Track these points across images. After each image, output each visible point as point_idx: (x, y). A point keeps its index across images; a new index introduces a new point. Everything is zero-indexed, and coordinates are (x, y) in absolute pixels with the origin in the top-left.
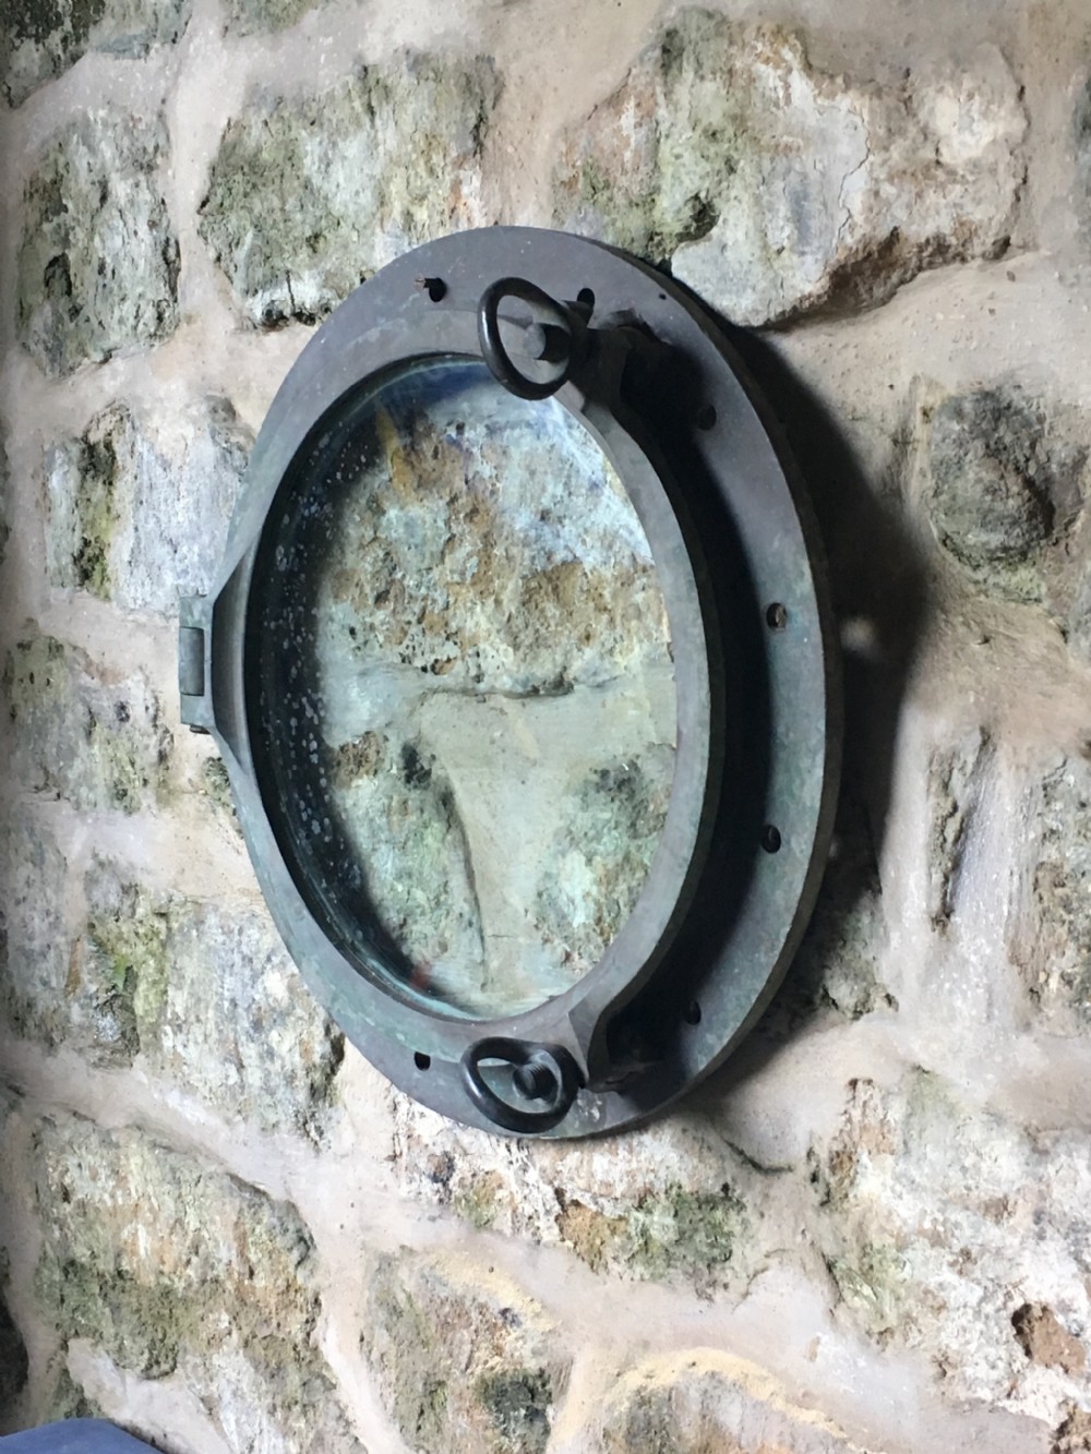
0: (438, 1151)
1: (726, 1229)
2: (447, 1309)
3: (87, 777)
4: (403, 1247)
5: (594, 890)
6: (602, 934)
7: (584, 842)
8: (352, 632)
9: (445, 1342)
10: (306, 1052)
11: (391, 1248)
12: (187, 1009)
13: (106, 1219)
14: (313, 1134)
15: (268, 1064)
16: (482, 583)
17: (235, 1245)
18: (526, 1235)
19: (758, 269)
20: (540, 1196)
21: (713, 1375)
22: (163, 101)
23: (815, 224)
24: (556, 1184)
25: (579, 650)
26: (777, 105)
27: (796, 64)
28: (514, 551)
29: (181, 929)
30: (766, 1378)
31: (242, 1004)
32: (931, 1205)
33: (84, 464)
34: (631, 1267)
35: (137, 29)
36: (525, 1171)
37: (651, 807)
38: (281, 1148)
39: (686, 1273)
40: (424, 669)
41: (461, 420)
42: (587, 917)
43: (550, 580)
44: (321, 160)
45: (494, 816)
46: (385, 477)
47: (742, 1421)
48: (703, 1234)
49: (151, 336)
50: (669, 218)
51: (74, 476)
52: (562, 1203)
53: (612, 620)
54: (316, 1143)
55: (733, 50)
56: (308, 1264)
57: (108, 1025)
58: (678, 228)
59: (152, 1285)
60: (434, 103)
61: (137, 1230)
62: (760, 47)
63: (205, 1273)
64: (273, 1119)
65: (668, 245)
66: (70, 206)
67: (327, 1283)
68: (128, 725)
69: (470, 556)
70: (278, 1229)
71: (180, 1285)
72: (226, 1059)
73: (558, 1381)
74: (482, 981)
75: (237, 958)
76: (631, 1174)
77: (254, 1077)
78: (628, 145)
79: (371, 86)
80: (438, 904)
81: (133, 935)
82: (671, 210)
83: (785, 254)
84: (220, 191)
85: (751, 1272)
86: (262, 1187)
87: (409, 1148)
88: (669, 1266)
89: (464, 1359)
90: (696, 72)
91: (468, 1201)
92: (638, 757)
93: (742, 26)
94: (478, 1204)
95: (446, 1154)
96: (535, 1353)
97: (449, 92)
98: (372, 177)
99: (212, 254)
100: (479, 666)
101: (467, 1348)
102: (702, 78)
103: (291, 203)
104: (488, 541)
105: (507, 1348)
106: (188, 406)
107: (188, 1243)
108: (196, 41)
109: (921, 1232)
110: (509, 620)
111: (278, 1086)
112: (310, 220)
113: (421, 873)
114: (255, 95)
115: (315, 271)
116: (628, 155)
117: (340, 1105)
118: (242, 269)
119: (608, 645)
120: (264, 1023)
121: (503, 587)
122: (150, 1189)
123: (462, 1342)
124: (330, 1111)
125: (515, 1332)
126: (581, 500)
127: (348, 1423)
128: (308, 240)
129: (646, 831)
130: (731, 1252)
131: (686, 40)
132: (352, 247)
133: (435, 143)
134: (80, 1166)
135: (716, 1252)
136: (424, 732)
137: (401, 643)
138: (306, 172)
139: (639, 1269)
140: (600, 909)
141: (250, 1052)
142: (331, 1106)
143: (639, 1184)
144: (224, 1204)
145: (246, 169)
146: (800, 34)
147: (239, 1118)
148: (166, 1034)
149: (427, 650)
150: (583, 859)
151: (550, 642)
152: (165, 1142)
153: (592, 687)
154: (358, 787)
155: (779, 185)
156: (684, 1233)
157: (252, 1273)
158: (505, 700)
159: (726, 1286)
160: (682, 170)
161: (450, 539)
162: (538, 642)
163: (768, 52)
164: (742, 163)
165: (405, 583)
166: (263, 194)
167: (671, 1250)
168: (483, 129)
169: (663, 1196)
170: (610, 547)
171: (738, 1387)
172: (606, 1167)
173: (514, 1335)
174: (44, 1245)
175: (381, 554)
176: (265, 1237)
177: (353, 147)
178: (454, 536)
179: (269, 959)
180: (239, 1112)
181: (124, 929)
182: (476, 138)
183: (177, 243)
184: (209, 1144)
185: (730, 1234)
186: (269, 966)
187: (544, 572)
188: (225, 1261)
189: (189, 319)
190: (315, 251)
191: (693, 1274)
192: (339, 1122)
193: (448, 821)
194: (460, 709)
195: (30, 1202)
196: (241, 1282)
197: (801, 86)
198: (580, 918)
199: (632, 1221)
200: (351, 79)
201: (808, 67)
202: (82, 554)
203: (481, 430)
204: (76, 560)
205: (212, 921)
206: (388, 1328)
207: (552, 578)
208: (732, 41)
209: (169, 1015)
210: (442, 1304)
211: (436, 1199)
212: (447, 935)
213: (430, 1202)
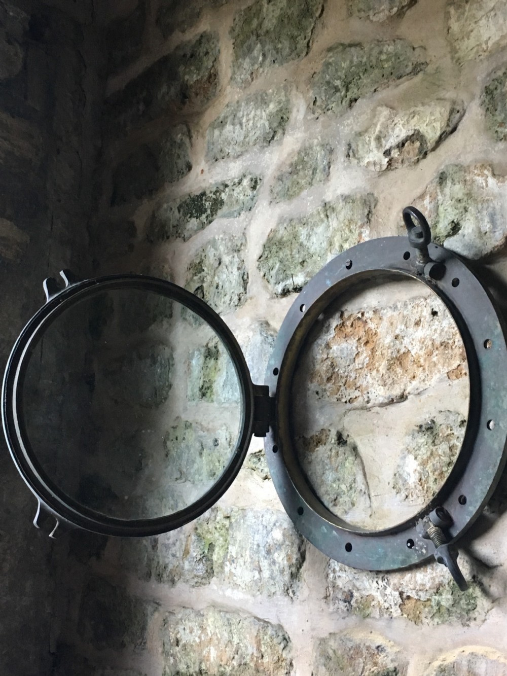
0: (346, 590)
1: (474, 596)
2: (352, 652)
3: (199, 472)
4: (330, 634)
5: (419, 468)
6: (421, 485)
7: (414, 451)
8: (317, 393)
9: (351, 666)
10: (289, 559)
11: (325, 635)
12: (237, 553)
13: (196, 648)
14: (291, 594)
15: (273, 567)
16: (371, 366)
17: (255, 645)
18: (386, 616)
19: (477, 240)
20: (392, 598)
21: (472, 653)
22: (245, 229)
23: (498, 222)
24: (400, 589)
25: (410, 383)
26: (483, 188)
27: (489, 175)
28: (384, 352)
29: (236, 521)
30: (495, 652)
31: (262, 545)
33: (206, 354)
34: (433, 620)
35: (237, 208)
36: (385, 589)
37: (441, 435)
38: (276, 602)
39: (457, 617)
40: (346, 402)
41: (363, 311)
42: (415, 479)
43: (398, 360)
44: (307, 235)
45: (375, 451)
46: (332, 336)
47: (486, 670)
48: (464, 600)
49: (236, 306)
50: (442, 231)
51: (202, 359)
52: (402, 599)
53: (424, 369)
54: (292, 598)
55: (466, 174)
56: (288, 649)
57: (201, 568)
58: (446, 234)
59: (216, 673)
60: (352, 210)
61: (210, 650)
62: (476, 172)
63: (241, 661)
64: (273, 590)
65: (442, 240)
66: (205, 269)
67: (296, 655)
68: (218, 447)
69: (366, 357)
70: (275, 636)
71: (228, 669)
72: (254, 569)
73: (402, 673)
74: (370, 514)
75: (261, 527)
76: (433, 579)
77: (266, 574)
78: (427, 209)
79: (328, 208)
80: (351, 488)
81: (214, 529)
82: (443, 228)
83: (487, 234)
84: (266, 253)
85: (486, 611)
86: (267, 620)
87: (333, 591)
88: (449, 616)
89: (360, 671)
90: (452, 183)
91: (359, 608)
92: (434, 417)
93: (469, 166)
94: (364, 609)
95: (350, 591)
96: (392, 661)
97: (358, 205)
98: (328, 237)
99: (262, 274)
100: (368, 397)
101: (362, 665)
102: (455, 184)
103: (295, 251)
104: (373, 350)
105: (380, 662)
106: (250, 325)
107: (234, 650)
108: (259, 209)
110: (382, 376)
111: (277, 576)
112: (302, 256)
113: (344, 478)
114: (281, 221)
115: (303, 272)
116: (427, 213)
117: (303, 580)
118: (274, 278)
119: (422, 379)
120: (272, 551)
121: (380, 365)
122: (217, 631)
123: (359, 663)
124: (298, 583)
125: (383, 655)
126: (411, 329)
128: (301, 263)
129: (439, 443)
130: (476, 606)
131: (448, 174)
132: (318, 263)
133: (352, 222)
134: (184, 629)
135: (470, 607)
136: (345, 426)
137: (337, 394)
138: (301, 241)
139: (436, 620)
140: (421, 475)
141: (265, 564)
142: (299, 581)
143: (437, 582)
144: (251, 629)
145: (277, 244)
146: (490, 165)
147: (258, 593)
148: (227, 566)
149: (347, 395)
150: (413, 457)
151: (398, 382)
152: (225, 610)
153: (416, 395)
154: (317, 451)
155: (485, 212)
156: (456, 601)
157: (262, 656)
158: (379, 409)
159: (475, 619)
160: (447, 214)
161: (358, 354)
162: (393, 383)
163: (479, 172)
164: (470, 208)
165: (339, 372)
166: (283, 251)
167: (450, 609)
168: (370, 215)
169: (447, 586)
170: (423, 343)
171: (484, 656)
172: (422, 578)
173: (383, 656)
174: (165, 668)
175: (330, 363)
176: (269, 640)
177: (320, 229)
178: (359, 352)
179: (275, 525)
180: (259, 590)
181: (210, 527)
182: (368, 218)
183: (248, 274)
184: (243, 607)
185: (475, 598)
186: (275, 527)
187: (396, 357)
188: (251, 653)
189: (251, 298)
190: (303, 266)
191: (461, 617)
192: (302, 588)
193: (355, 456)
194: (360, 415)
195: (160, 650)
196: (257, 661)
197: (491, 181)
198: (413, 480)
199: (433, 600)
200: (320, 208)
201: (494, 175)
202: (203, 386)
203: (371, 313)
204: (201, 389)
205: (250, 515)
206: (325, 665)
207: (399, 359)
208: (465, 172)
209: (229, 557)
210: (350, 650)
211: (345, 609)
212: (355, 499)
213: (343, 611)
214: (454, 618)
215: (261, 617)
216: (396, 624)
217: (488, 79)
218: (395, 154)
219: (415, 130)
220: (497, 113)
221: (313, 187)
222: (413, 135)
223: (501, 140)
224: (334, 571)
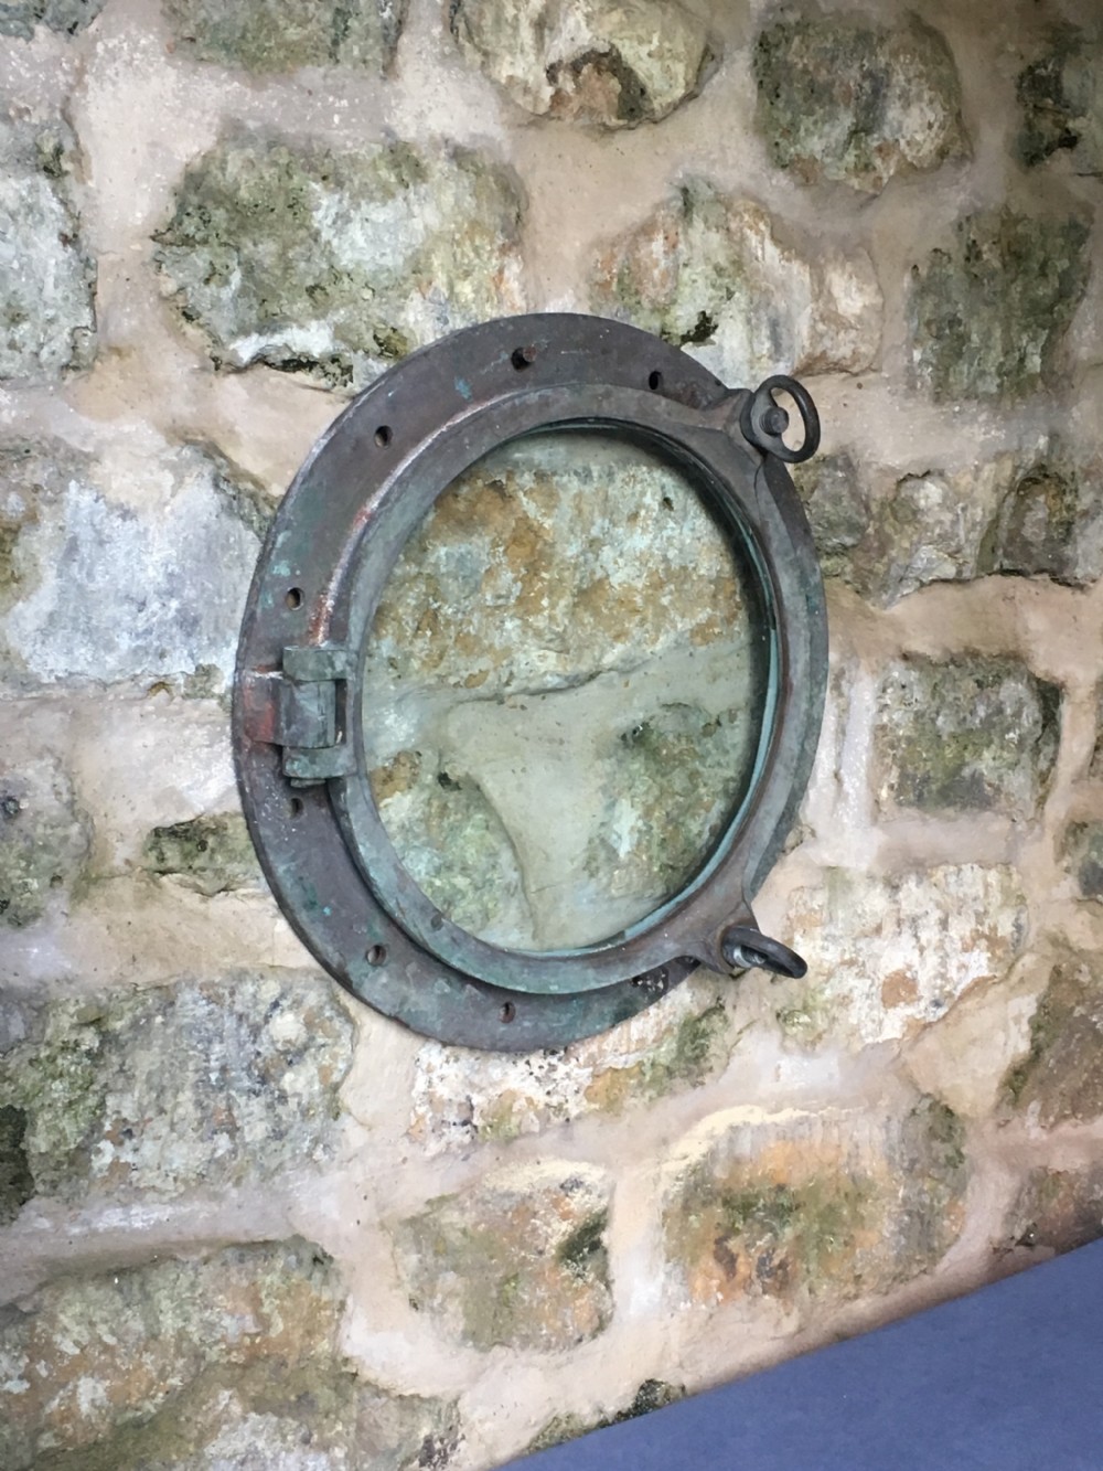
1: (708, 1031)
4: (429, 1202)
5: (640, 823)
7: (627, 790)
8: (393, 663)
9: (514, 1242)
10: (324, 1077)
11: (414, 1210)
12: (139, 1108)
15: (280, 1109)
16: (526, 604)
18: (557, 1120)
19: (746, 367)
20: (572, 1082)
21: (731, 1126)
22: (65, 98)
24: (598, 1062)
25: (612, 646)
26: (757, 259)
27: (767, 234)
28: (566, 574)
29: (134, 1025)
31: (238, 1066)
32: (847, 944)
38: (281, 1189)
39: (683, 1077)
40: (458, 685)
41: (510, 469)
42: (631, 846)
43: (587, 595)
44: (337, 216)
46: (430, 519)
48: (690, 1043)
49: (62, 367)
50: (679, 323)
52: (593, 1077)
53: (643, 619)
54: (320, 1163)
55: (729, 215)
56: (333, 1279)
58: (684, 331)
59: (103, 1434)
60: (474, 194)
61: (75, 1389)
62: (746, 218)
63: (198, 1368)
64: (273, 1164)
65: (676, 342)
68: (21, 822)
69: (513, 582)
70: (294, 1266)
72: (215, 1132)
73: (611, 1209)
74: (532, 930)
75: (230, 1023)
78: (657, 265)
79: (405, 163)
80: (484, 882)
82: (684, 318)
83: (763, 360)
84: (187, 221)
85: (729, 1049)
86: (267, 1238)
87: (434, 1111)
88: (671, 1079)
90: (705, 224)
91: (492, 1126)
92: (649, 718)
93: (731, 198)
94: (499, 1123)
95: (468, 1098)
96: (600, 1196)
97: (489, 186)
100: (511, 673)
101: (542, 1231)
103: (296, 251)
104: (532, 569)
105: (576, 1209)
109: (843, 963)
110: (561, 630)
111: (291, 1126)
112: (314, 270)
113: (463, 862)
114: (233, 132)
115: (322, 322)
116: (656, 273)
118: (229, 313)
119: (637, 638)
120: (272, 1071)
122: (100, 1330)
123: (535, 1231)
124: (333, 1124)
125: (578, 1193)
126: (621, 530)
127: (386, 1392)
128: (306, 289)
130: (708, 1046)
131: (695, 198)
132: (361, 303)
133: (476, 228)
135: (698, 1051)
137: (437, 666)
138: (316, 225)
140: (641, 836)
142: (336, 1119)
144: (228, 1279)
145: (229, 207)
146: (770, 215)
147: (229, 1185)
148: (99, 1152)
149: (462, 667)
150: (628, 803)
151: (588, 643)
152: (115, 1268)
153: (625, 672)
154: (390, 805)
155: (763, 314)
156: (679, 1049)
157: (269, 1326)
158: (526, 698)
160: (694, 291)
161: (489, 570)
163: (751, 222)
164: (737, 295)
165: (443, 612)
166: (257, 236)
167: (671, 1066)
168: (520, 225)
169: (676, 1029)
170: (646, 564)
171: (747, 1124)
172: (641, 1027)
173: (579, 1195)
175: (425, 588)
176: (277, 1283)
178: (493, 567)
179: (278, 1005)
180: (230, 1179)
182: (518, 233)
184: (175, 1238)
185: (710, 1033)
186: (278, 1011)
187: (587, 588)
188: (233, 1336)
189: (117, 352)
190: (318, 302)
191: (689, 1074)
192: (344, 1131)
194: (483, 713)
196: (253, 1344)
197: (771, 250)
198: (626, 847)
199: (646, 1060)
200: (378, 149)
201: (772, 237)
203: (530, 477)
205: (186, 996)
206: (455, 1268)
207: (589, 594)
208: (727, 210)
209: (108, 1127)
210: (505, 1212)
211: (467, 1139)
212: (490, 906)
213: (461, 1146)
214: (678, 1081)
215: (244, 1239)
216: (579, 1130)
217: (770, 17)
218: (567, 84)
219: (613, 46)
220: (780, 104)
221: (339, 68)
222: (605, 55)
223: (784, 167)
224: (429, 1070)
